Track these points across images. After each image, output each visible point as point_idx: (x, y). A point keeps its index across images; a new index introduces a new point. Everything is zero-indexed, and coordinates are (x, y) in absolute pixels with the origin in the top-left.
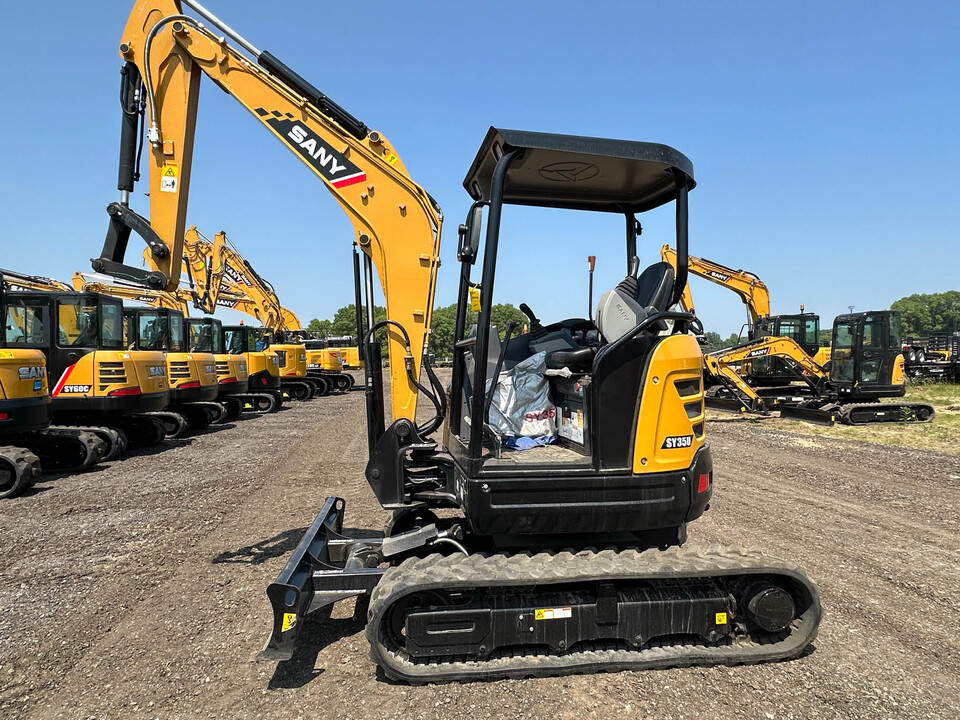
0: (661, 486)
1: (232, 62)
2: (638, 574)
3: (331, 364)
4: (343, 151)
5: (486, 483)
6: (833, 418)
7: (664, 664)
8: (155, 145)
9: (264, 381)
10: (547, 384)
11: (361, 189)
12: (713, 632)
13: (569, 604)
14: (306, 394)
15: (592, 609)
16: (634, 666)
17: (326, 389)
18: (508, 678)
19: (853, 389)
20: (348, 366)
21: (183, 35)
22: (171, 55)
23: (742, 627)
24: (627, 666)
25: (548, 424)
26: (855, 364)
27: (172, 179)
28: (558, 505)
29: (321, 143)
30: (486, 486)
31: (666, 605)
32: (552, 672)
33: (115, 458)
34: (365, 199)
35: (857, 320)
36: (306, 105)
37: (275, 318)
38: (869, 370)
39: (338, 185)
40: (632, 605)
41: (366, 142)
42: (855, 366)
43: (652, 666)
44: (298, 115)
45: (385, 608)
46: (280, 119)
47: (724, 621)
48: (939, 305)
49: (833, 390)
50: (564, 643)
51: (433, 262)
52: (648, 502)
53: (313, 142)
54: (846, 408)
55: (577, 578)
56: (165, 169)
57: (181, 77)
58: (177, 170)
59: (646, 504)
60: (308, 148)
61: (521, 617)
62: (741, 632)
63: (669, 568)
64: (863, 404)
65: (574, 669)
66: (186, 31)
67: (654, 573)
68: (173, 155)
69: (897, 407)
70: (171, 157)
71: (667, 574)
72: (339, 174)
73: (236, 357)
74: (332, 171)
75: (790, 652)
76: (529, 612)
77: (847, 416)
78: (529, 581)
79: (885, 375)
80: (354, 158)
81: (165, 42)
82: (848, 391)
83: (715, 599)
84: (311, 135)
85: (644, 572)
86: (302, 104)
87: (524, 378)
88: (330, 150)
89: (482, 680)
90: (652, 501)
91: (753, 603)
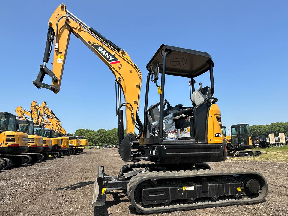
0: (216, 148)
1: (82, 29)
2: (214, 174)
3: (77, 144)
4: (114, 54)
5: (165, 146)
6: (234, 155)
7: (225, 204)
8: (57, 49)
9: (56, 148)
10: (174, 123)
11: (118, 65)
12: (237, 194)
13: (193, 185)
14: (68, 153)
15: (200, 187)
16: (216, 206)
17: (74, 152)
18: (176, 211)
19: (239, 146)
20: (82, 145)
21: (68, 20)
22: (63, 26)
23: (244, 193)
24: (214, 206)
25: (175, 135)
26: (238, 139)
27: (61, 59)
28: (187, 153)
29: (107, 52)
30: (165, 147)
31: (222, 185)
32: (191, 208)
33: (7, 169)
34: (119, 68)
35: (238, 126)
36: (103, 41)
37: (60, 129)
38: (242, 141)
39: (112, 63)
40: (213, 186)
41: (120, 52)
42: (238, 140)
43: (221, 206)
44: (100, 44)
45: (136, 186)
46: (95, 45)
47: (240, 191)
48: (251, 129)
49: (233, 147)
50: (193, 199)
51: (140, 86)
52: (213, 153)
53: (105, 51)
54: (238, 152)
55: (196, 175)
56: (59, 57)
57: (66, 32)
58: (63, 57)
59: (212, 153)
60: (103, 53)
61: (179, 190)
62: (244, 195)
63: (223, 172)
64: (242, 151)
65: (198, 207)
66: (69, 19)
67: (219, 174)
68: (62, 53)
69: (251, 152)
70: (61, 53)
71: (223, 174)
72: (112, 60)
73: (49, 138)
74: (110, 60)
75: (261, 200)
76: (181, 188)
77: (238, 154)
78: (182, 176)
79: (247, 142)
80: (117, 56)
81: (62, 22)
82: (237, 147)
83: (236, 183)
84: (104, 49)
85: (216, 173)
86: (102, 41)
87: (167, 121)
88: (109, 54)
89: (168, 212)
90: (214, 152)
91: (248, 184)
